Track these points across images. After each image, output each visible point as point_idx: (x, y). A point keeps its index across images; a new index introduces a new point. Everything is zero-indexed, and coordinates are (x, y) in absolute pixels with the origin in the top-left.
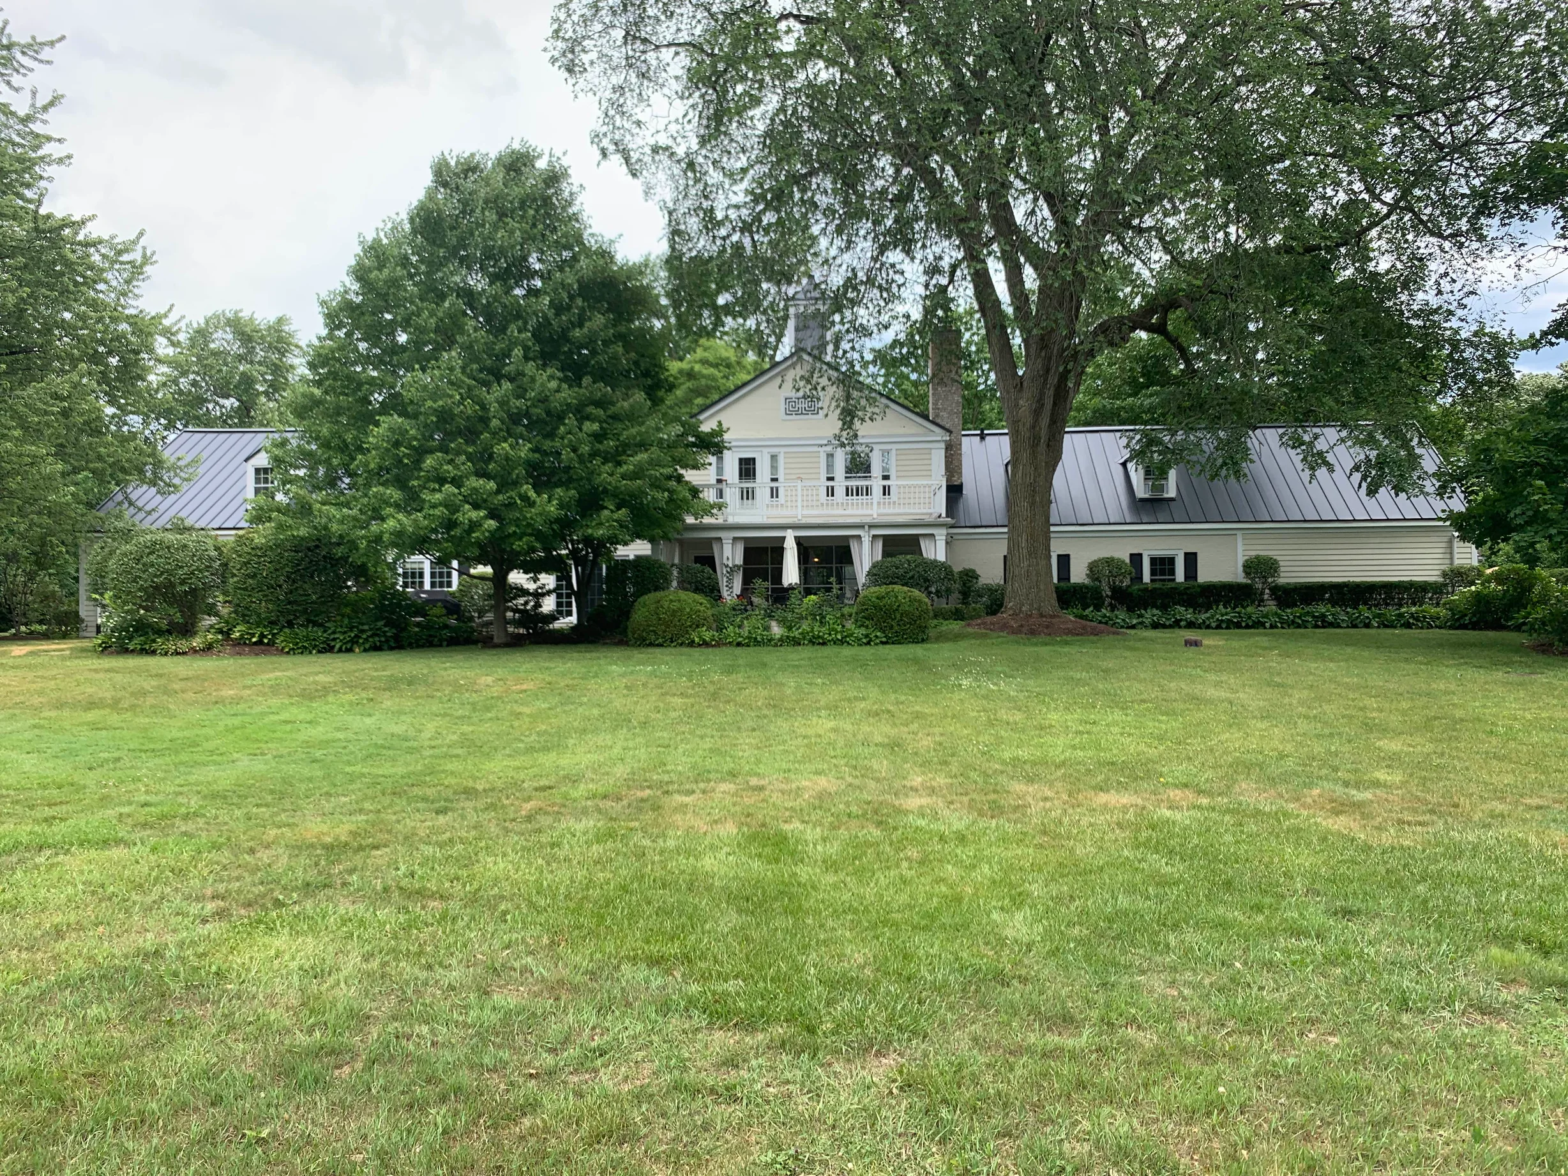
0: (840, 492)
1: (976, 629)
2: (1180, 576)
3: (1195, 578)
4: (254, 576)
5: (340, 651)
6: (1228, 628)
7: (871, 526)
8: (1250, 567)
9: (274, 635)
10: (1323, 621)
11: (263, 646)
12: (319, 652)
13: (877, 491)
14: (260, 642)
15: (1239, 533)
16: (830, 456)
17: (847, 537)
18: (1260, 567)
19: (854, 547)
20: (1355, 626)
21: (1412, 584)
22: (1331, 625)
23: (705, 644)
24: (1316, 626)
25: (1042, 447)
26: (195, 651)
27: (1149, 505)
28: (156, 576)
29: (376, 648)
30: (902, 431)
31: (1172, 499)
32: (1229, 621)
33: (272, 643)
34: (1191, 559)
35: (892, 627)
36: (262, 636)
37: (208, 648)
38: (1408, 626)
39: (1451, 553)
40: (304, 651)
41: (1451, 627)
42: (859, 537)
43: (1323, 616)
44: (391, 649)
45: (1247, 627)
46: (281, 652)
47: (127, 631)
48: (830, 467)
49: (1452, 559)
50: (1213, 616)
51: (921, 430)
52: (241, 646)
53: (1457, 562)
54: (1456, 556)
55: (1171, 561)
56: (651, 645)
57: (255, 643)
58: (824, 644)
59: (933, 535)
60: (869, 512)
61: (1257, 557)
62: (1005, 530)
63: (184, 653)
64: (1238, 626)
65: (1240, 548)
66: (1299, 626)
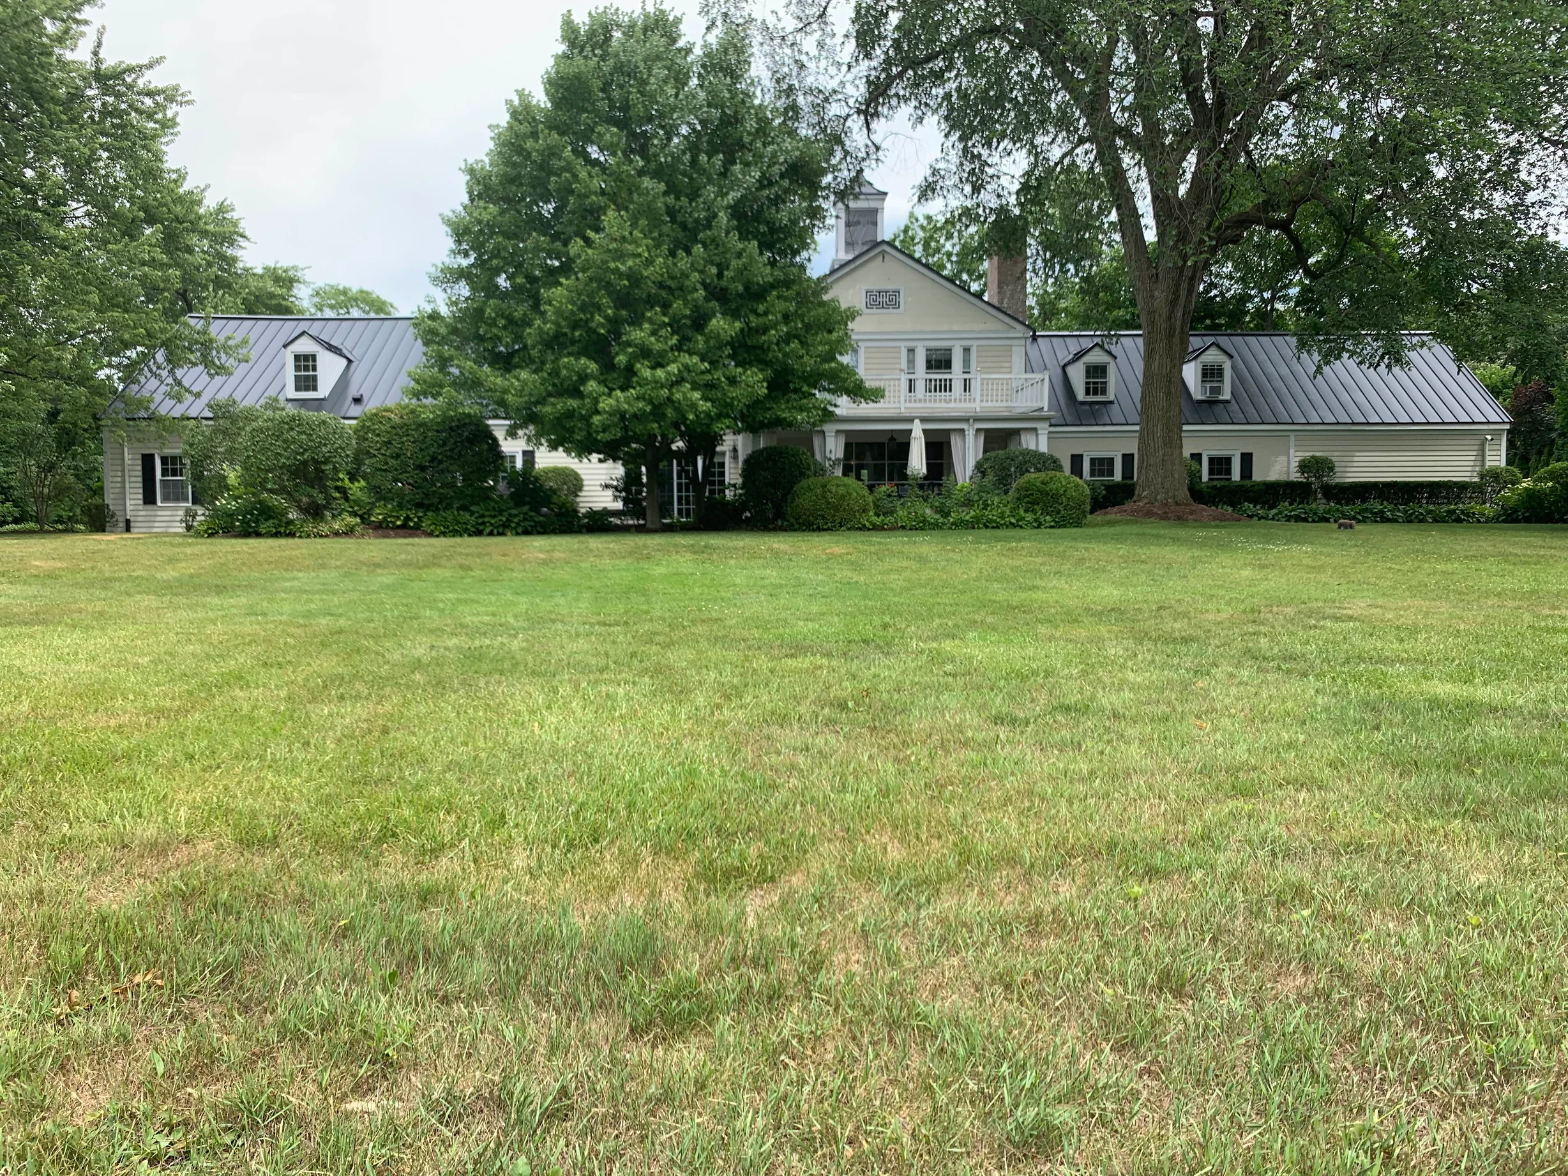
0: (920, 386)
1: (1119, 517)
2: (1236, 475)
3: (1250, 477)
4: (397, 456)
5: (491, 534)
6: (1297, 522)
7: (977, 420)
8: (1304, 466)
9: (419, 518)
10: (1382, 517)
11: (407, 529)
12: (470, 535)
13: (958, 386)
14: (404, 526)
15: (1292, 435)
16: (911, 351)
17: (947, 432)
18: (1314, 466)
19: (955, 442)
20: (1410, 522)
21: (1456, 483)
22: (1389, 520)
23: (875, 528)
24: (1376, 522)
25: (1176, 340)
26: (337, 534)
27: (1204, 406)
28: (299, 454)
29: (526, 533)
30: (981, 327)
31: (1227, 402)
32: (1297, 517)
33: (417, 527)
34: (1247, 459)
35: (1059, 512)
36: (408, 518)
37: (349, 532)
38: (1459, 521)
39: (1483, 456)
40: (455, 533)
41: (1506, 522)
42: (962, 431)
43: (1382, 512)
44: (539, 533)
45: (1314, 522)
46: (431, 535)
47: (252, 515)
48: (911, 362)
49: (1483, 461)
50: (1280, 512)
51: (1001, 327)
52: (383, 528)
53: (1488, 464)
54: (1488, 458)
55: (1228, 460)
56: (819, 529)
57: (398, 527)
58: (997, 527)
59: (1035, 429)
60: (972, 405)
61: (1313, 457)
63: (327, 536)
64: (1306, 520)
65: (1292, 451)
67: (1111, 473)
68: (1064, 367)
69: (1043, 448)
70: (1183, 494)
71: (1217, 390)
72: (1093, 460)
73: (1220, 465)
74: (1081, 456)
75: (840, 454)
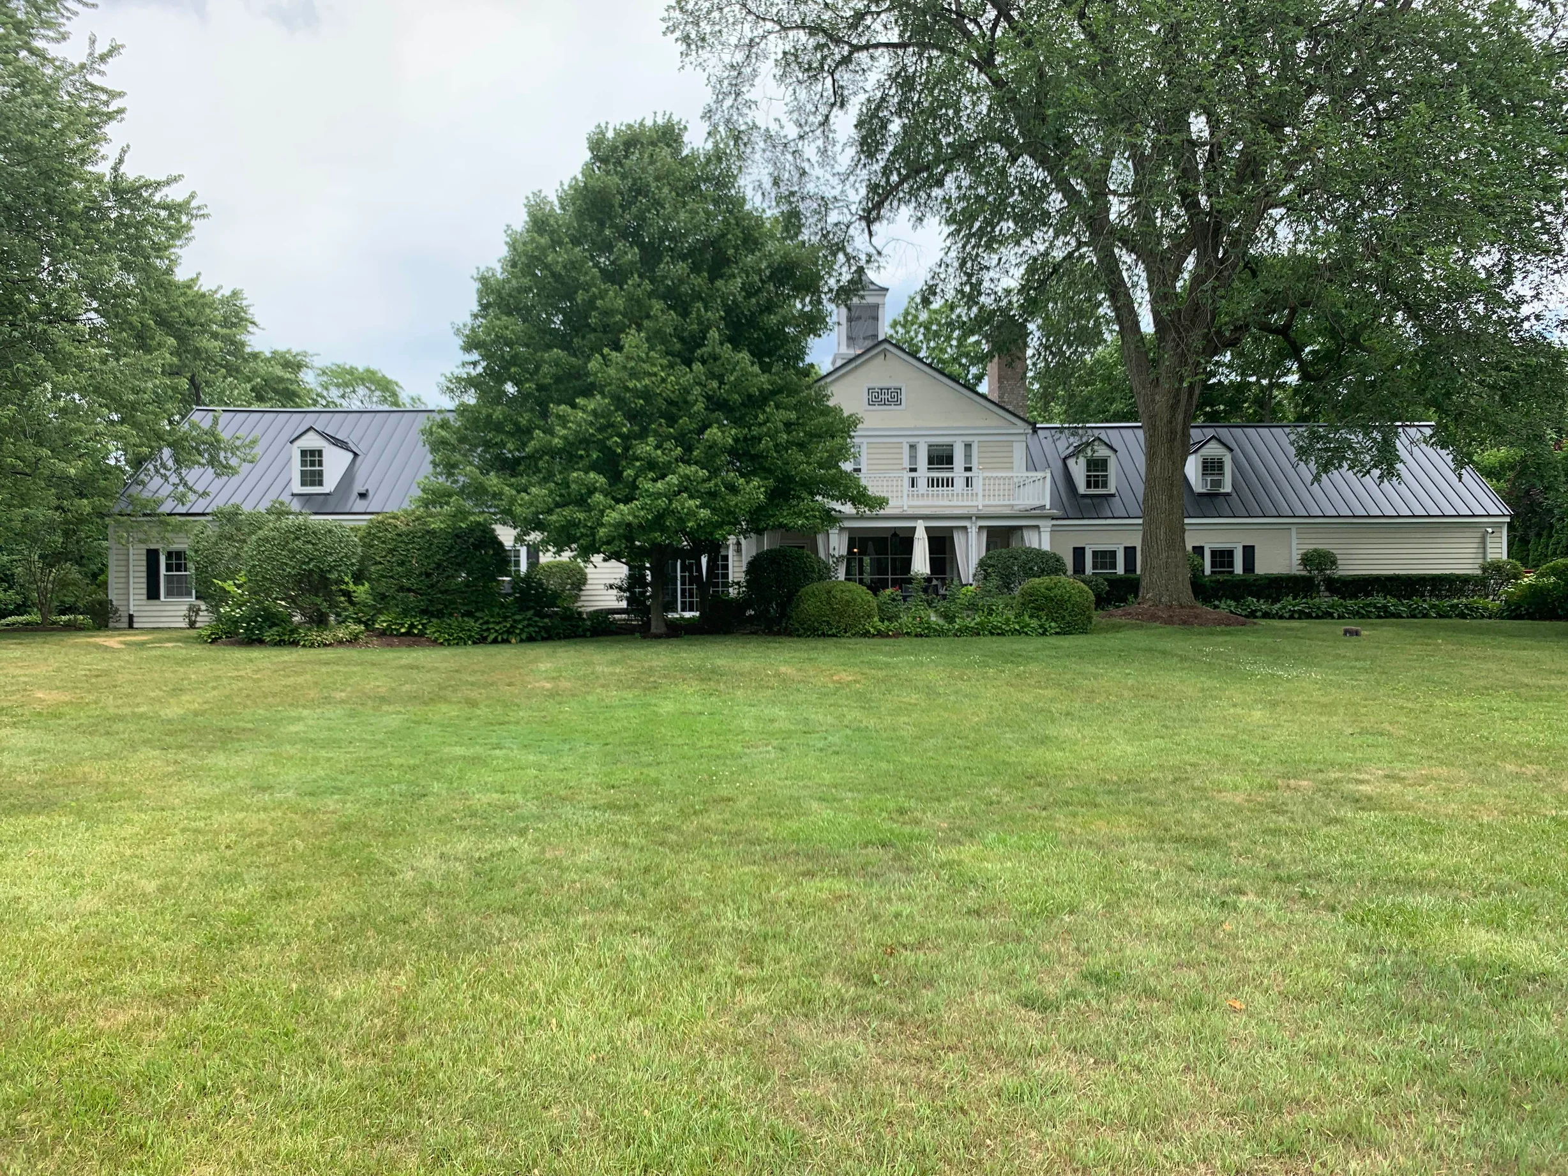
0: (922, 483)
1: (1123, 621)
2: (1238, 568)
3: (1253, 570)
4: (402, 564)
5: (495, 641)
6: (1300, 618)
7: (979, 518)
8: (1306, 560)
9: (423, 625)
10: (1385, 612)
11: (413, 638)
12: (474, 643)
13: (960, 483)
14: (408, 634)
15: (1294, 528)
16: (913, 447)
17: (951, 529)
18: (1317, 560)
20: (1414, 617)
21: (1458, 577)
22: (1393, 615)
23: (880, 634)
24: (1379, 617)
25: (1178, 432)
26: (341, 642)
27: (1205, 499)
28: (304, 563)
29: (531, 639)
30: (983, 423)
31: (1228, 494)
32: (1301, 612)
33: (422, 634)
34: (1249, 552)
35: (1063, 618)
36: (412, 626)
37: (353, 641)
38: (1463, 616)
39: (1485, 548)
40: (460, 642)
41: (1510, 618)
42: (965, 528)
43: (1385, 607)
44: (544, 639)
45: (1318, 617)
46: (435, 643)
47: (256, 622)
48: (913, 458)
49: (1484, 553)
50: (1284, 607)
51: (1003, 423)
52: (387, 636)
53: (1489, 556)
54: (1489, 550)
55: (1230, 553)
56: (824, 635)
57: (403, 634)
58: (1002, 634)
59: (1038, 527)
60: (975, 503)
61: (1315, 550)
62: (1140, 521)
63: (331, 645)
64: (1309, 616)
65: (1294, 542)
66: (1363, 617)
67: (1114, 566)
68: (1064, 460)
69: (1046, 547)
70: (1187, 595)
71: (1218, 484)
72: (1095, 553)
73: (1222, 558)
74: (1083, 549)
75: (844, 551)
